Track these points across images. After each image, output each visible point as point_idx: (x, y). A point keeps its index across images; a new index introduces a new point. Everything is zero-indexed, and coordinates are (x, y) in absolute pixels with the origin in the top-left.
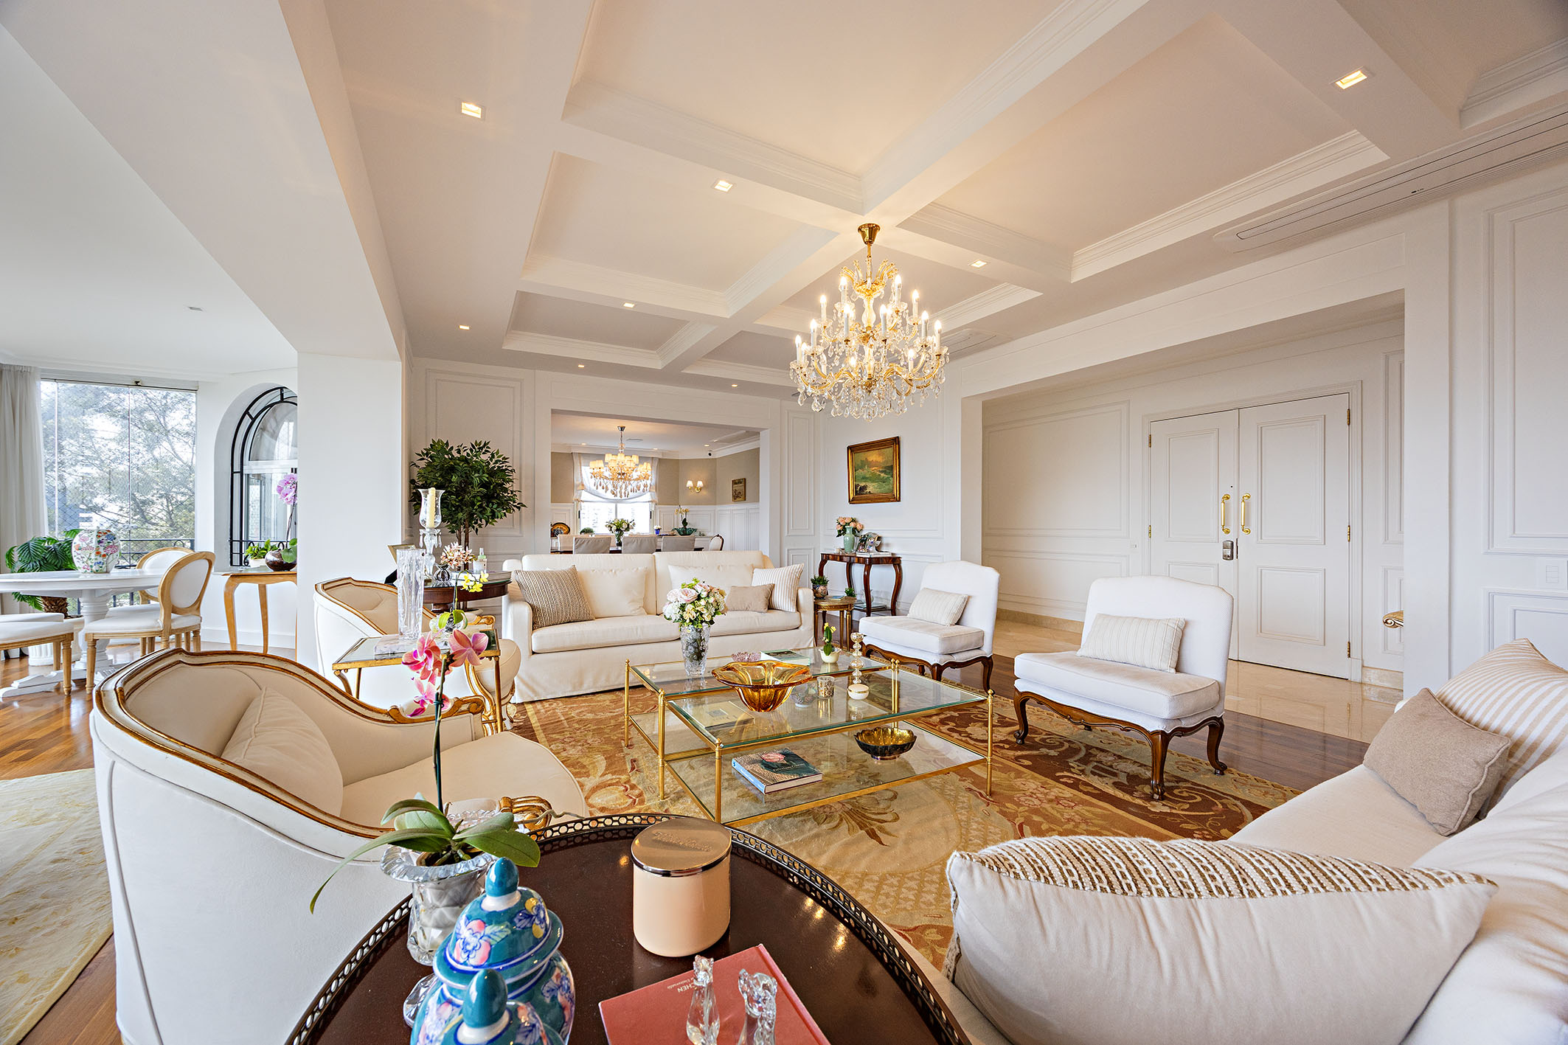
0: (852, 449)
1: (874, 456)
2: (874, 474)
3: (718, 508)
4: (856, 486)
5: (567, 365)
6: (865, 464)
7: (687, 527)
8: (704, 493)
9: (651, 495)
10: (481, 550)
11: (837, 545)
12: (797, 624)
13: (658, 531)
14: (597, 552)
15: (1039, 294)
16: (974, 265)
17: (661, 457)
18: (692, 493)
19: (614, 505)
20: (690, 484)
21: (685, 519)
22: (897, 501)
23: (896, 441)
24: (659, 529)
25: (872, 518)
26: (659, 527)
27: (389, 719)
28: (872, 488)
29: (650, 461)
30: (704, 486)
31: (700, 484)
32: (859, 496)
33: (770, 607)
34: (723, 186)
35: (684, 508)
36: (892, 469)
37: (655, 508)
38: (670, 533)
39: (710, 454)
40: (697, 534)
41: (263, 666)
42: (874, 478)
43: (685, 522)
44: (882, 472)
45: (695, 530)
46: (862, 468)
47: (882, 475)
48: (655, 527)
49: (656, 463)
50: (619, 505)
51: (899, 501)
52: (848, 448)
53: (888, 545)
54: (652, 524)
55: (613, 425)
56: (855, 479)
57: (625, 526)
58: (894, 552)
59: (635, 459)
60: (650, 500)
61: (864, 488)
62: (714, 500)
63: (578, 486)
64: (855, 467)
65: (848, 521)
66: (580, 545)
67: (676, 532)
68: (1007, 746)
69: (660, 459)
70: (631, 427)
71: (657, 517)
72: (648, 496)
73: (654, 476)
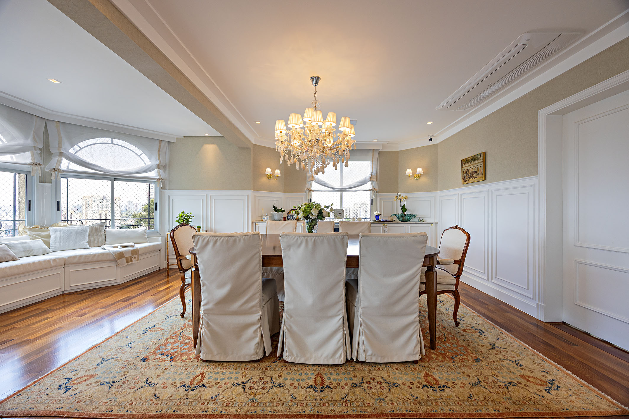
3: (439, 193)
7: (406, 213)
8: (424, 179)
9: (372, 184)
13: (378, 216)
17: (380, 148)
18: (411, 181)
19: (339, 193)
20: (409, 171)
21: (404, 206)
24: (379, 215)
26: (379, 213)
29: (371, 153)
30: (424, 173)
31: (420, 171)
35: (403, 195)
37: (376, 196)
38: (390, 219)
39: (431, 141)
40: (416, 219)
43: (404, 208)
45: (414, 216)
48: (375, 213)
49: (376, 155)
54: (372, 210)
60: (372, 188)
62: (434, 187)
63: (309, 177)
67: (395, 218)
69: (381, 151)
71: (378, 204)
72: (369, 186)
73: (375, 166)
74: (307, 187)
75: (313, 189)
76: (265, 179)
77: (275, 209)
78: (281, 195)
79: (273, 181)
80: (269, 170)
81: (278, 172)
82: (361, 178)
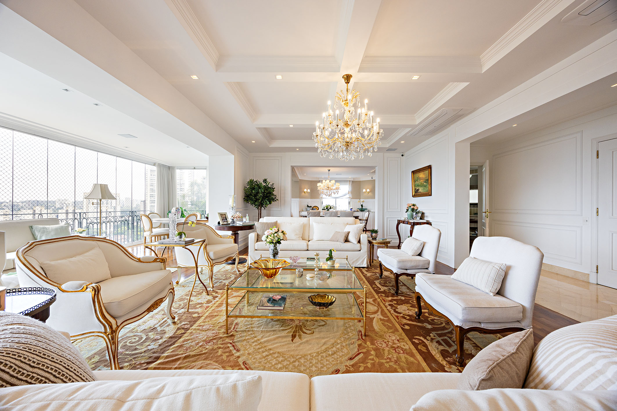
0: (414, 172)
1: (422, 175)
2: (421, 183)
4: (415, 189)
5: (292, 149)
6: (419, 178)
7: (363, 208)
8: (370, 194)
10: (247, 214)
11: (405, 216)
12: (359, 249)
14: (315, 216)
15: (469, 83)
16: (413, 79)
18: (365, 194)
19: (335, 199)
20: (364, 190)
22: (430, 196)
23: (430, 167)
25: (422, 204)
26: (352, 208)
27: (138, 261)
28: (421, 190)
29: (349, 182)
30: (370, 191)
31: (368, 190)
32: (416, 194)
33: (347, 240)
34: (279, 77)
35: (362, 200)
36: (429, 181)
37: (351, 201)
38: (356, 210)
39: (372, 178)
40: (367, 210)
41: (106, 242)
42: (422, 185)
43: (362, 206)
44: (424, 182)
46: (417, 181)
47: (425, 183)
48: (350, 208)
49: (351, 183)
50: (337, 199)
51: (431, 195)
52: (412, 172)
53: (427, 216)
55: (326, 170)
56: (415, 186)
57: (329, 207)
58: (427, 220)
59: (333, 182)
61: (418, 190)
62: (372, 197)
64: (414, 180)
65: (410, 205)
66: (309, 214)
67: (358, 210)
68: (408, 318)
69: (352, 181)
70: (332, 169)
71: (351, 203)
72: (348, 196)
73: (350, 188)
74: (321, 196)
75: (323, 197)
76: (303, 193)
77: (308, 206)
78: (309, 200)
79: (307, 194)
80: (305, 190)
81: (309, 191)
82: (344, 193)
